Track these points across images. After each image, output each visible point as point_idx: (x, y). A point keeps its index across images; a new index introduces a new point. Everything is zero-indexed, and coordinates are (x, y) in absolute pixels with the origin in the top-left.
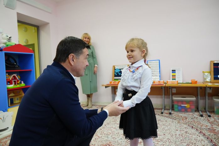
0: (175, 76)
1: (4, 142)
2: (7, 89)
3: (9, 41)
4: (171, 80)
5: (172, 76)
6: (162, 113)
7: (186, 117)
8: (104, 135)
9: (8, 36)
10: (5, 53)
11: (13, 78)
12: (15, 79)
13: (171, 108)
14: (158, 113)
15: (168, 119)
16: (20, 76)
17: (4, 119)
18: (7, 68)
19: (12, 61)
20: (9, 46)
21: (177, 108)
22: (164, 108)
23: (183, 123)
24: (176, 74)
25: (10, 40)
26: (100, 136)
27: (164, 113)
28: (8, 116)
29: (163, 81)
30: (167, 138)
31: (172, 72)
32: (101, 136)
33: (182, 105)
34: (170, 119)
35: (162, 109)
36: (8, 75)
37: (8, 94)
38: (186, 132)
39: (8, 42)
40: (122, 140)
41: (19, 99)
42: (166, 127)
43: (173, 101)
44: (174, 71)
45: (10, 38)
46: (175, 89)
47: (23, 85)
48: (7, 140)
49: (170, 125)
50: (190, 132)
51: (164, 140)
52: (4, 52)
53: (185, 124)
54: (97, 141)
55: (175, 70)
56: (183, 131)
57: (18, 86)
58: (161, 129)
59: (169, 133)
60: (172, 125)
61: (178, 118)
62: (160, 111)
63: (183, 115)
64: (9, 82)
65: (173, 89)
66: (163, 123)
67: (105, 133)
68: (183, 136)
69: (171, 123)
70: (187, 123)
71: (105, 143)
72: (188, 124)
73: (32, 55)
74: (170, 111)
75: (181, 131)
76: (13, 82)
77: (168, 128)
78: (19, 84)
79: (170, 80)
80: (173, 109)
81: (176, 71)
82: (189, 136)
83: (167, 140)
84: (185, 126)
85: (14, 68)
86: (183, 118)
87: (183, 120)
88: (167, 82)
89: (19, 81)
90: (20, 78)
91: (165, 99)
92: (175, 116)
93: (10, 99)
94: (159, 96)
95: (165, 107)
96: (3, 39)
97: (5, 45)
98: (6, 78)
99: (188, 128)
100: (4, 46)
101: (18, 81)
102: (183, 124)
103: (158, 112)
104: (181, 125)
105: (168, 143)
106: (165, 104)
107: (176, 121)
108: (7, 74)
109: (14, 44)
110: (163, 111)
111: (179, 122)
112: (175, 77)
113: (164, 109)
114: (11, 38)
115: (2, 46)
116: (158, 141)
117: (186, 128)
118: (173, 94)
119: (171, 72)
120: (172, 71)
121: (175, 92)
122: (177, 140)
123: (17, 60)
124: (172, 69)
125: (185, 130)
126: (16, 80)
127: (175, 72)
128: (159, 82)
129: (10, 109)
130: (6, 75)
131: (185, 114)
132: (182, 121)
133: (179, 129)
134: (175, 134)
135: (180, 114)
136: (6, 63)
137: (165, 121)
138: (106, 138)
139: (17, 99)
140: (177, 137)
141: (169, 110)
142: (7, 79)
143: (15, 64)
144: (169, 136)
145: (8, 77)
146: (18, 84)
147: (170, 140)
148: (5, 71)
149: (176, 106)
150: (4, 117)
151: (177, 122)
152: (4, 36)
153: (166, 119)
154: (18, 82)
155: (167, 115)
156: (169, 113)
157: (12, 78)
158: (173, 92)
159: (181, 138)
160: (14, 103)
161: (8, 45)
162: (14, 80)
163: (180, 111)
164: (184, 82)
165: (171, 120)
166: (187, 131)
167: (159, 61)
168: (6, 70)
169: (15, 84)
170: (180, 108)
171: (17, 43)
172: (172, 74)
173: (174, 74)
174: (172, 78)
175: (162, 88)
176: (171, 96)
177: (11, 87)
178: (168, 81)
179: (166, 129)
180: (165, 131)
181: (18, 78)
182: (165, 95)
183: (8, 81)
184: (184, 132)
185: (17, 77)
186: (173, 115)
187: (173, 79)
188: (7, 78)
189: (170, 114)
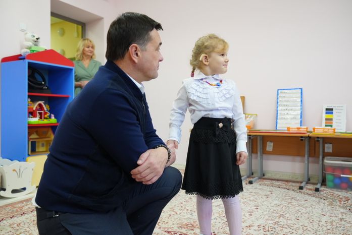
0: (331, 119)
1: (19, 208)
2: (28, 124)
3: (36, 45)
4: (323, 126)
5: (326, 119)
6: (301, 188)
7: (348, 197)
8: (185, 211)
9: (34, 36)
10: (29, 63)
11: (38, 107)
12: (41, 110)
13: (321, 181)
14: (293, 188)
15: (310, 197)
16: (48, 105)
17: (21, 172)
18: (31, 88)
19: (39, 78)
20: (35, 52)
21: (333, 181)
22: (306, 180)
23: (340, 206)
24: (334, 116)
25: (37, 43)
26: (179, 212)
27: (304, 190)
28: (27, 168)
29: (306, 127)
30: (301, 224)
31: (327, 113)
32: (181, 211)
33: (342, 176)
34: (314, 199)
35: (301, 182)
36: (31, 101)
37: (30, 134)
38: (341, 220)
39: (33, 46)
40: (217, 221)
41: (45, 144)
42: (304, 209)
43: (324, 167)
44: (329, 111)
45: (37, 39)
46: (331, 146)
47: (53, 120)
48: (23, 205)
49: (313, 207)
50: (348, 220)
51: (295, 226)
52: (27, 61)
53: (344, 207)
54: (173, 218)
55: (332, 109)
56: (336, 217)
57: (45, 122)
58: (294, 211)
59: (307, 217)
60: (317, 207)
61: (330, 198)
62: (298, 185)
63: (342, 194)
64: (32, 114)
65: (326, 145)
66: (300, 203)
67: (187, 208)
68: (334, 224)
69: (314, 204)
70: (347, 206)
71: (186, 222)
72: (348, 208)
73: (72, 69)
74: (318, 186)
75: (331, 216)
76: (38, 114)
77: (307, 210)
78: (47, 118)
79: (321, 126)
80: (324, 183)
81: (334, 111)
82: (346, 225)
83: (302, 227)
84: (342, 210)
85: (41, 90)
86: (341, 199)
87: (340, 202)
88: (314, 129)
89: (48, 115)
90: (49, 109)
91: (310, 165)
92: (325, 195)
93: (31, 142)
94: (298, 158)
95: (309, 180)
96: (27, 40)
97: (29, 51)
98: (27, 107)
99: (348, 213)
100: (27, 52)
101: (45, 113)
102: (338, 208)
103: (293, 186)
104: (333, 209)
105: (300, 232)
106: (310, 173)
107: (326, 202)
108: (29, 100)
109: (43, 50)
110: (302, 185)
111: (331, 204)
112: (332, 123)
113: (307, 183)
114: (39, 40)
115: (24, 53)
116: (283, 227)
117: (342, 213)
118: (325, 155)
119: (324, 111)
120: (327, 109)
121: (330, 150)
122: (320, 228)
123: (47, 78)
124: (326, 107)
125: (340, 216)
126: (42, 112)
127: (332, 113)
128: (299, 128)
129: (29, 159)
130: (28, 102)
131: (346, 193)
132: (338, 203)
133: (328, 214)
134: (319, 220)
135: (337, 193)
136: (29, 80)
137: (304, 199)
138: (189, 216)
139: (43, 145)
140: (320, 225)
141: (316, 184)
142: (29, 109)
143: (43, 83)
144: (306, 223)
145: (31, 104)
146: (45, 118)
147: (305, 228)
148: (27, 93)
149: (329, 177)
150: (20, 170)
151: (328, 203)
152: (29, 35)
153: (307, 197)
154: (46, 116)
155: (310, 192)
156: (314, 189)
157: (36, 107)
158: (326, 150)
159: (329, 227)
160: (37, 150)
161: (33, 51)
162: (39, 110)
163: (337, 187)
164: (348, 132)
165: (317, 200)
166: (344, 217)
167: (300, 90)
168: (29, 92)
169: (41, 118)
170: (337, 181)
171: (48, 48)
172: (325, 116)
173: (329, 116)
174: (326, 123)
175: (302, 140)
176: (321, 157)
177: (35, 122)
178: (316, 127)
179: (302, 211)
180: (300, 213)
181: (45, 109)
182: (310, 156)
183: (30, 111)
184: (337, 219)
185: (44, 106)
186: (322, 193)
187: (326, 126)
188: (28, 105)
189: (317, 190)
